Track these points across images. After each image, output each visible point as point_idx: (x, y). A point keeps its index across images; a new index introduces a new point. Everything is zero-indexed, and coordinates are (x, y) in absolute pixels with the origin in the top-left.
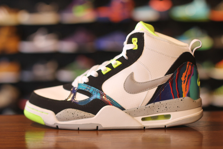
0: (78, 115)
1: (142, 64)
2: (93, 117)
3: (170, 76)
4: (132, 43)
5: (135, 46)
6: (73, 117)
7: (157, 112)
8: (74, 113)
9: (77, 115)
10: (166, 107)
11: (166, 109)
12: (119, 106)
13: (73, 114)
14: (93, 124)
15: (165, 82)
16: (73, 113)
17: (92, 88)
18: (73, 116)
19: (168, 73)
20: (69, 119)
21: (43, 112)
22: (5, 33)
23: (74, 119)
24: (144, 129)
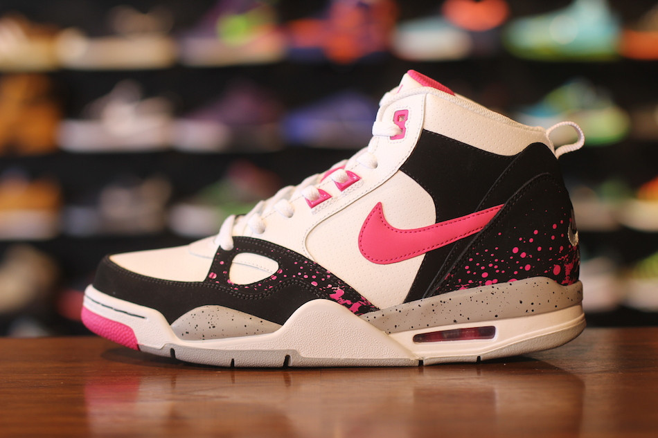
22: (16, 93)
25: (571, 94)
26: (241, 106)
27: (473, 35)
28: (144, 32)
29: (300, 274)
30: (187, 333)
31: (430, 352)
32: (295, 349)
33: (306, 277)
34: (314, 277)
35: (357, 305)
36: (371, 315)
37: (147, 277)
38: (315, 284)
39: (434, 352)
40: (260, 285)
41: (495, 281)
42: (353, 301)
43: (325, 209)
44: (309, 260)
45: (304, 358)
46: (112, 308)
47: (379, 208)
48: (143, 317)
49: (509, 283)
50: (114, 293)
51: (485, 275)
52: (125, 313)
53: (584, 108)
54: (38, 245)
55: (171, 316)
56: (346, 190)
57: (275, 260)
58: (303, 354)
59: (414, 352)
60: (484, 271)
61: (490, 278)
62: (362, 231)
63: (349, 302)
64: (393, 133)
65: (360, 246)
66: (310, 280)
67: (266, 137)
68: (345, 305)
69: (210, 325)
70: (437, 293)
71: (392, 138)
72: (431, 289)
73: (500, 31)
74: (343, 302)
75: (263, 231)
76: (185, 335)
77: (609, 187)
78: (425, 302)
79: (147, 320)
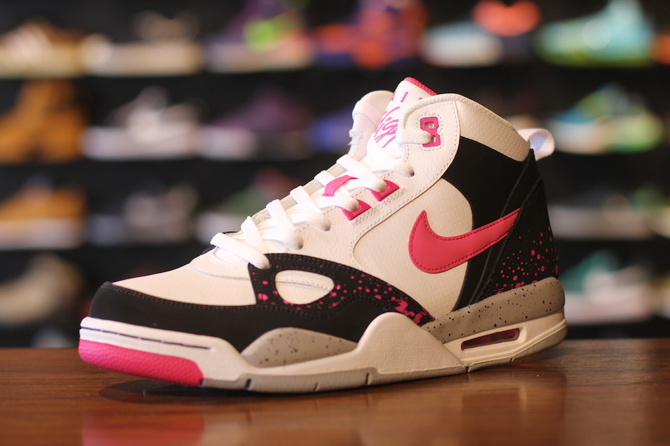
25: (604, 100)
26: (268, 112)
27: (504, 40)
28: (170, 38)
29: (360, 288)
30: (267, 360)
31: (474, 358)
32: (373, 366)
33: (368, 291)
34: (376, 290)
35: (419, 316)
36: (430, 325)
37: (189, 304)
38: (379, 297)
39: (478, 358)
40: (321, 303)
41: (523, 283)
42: (416, 313)
43: (366, 220)
44: (365, 273)
45: (381, 375)
46: (159, 341)
47: (423, 216)
48: (206, 348)
49: (532, 284)
50: (155, 324)
51: (515, 278)
52: (182, 345)
53: (617, 115)
54: (62, 255)
55: (240, 344)
56: (386, 200)
57: (327, 275)
58: (380, 371)
59: (462, 360)
60: (514, 274)
61: (519, 281)
62: (411, 241)
63: (412, 314)
64: (427, 140)
65: (412, 256)
66: (373, 293)
67: (293, 145)
68: (410, 317)
69: (291, 349)
70: (481, 299)
71: (424, 145)
72: (476, 295)
73: (531, 36)
74: (409, 314)
75: (301, 247)
76: (266, 362)
77: (642, 195)
78: (472, 308)
79: (213, 350)
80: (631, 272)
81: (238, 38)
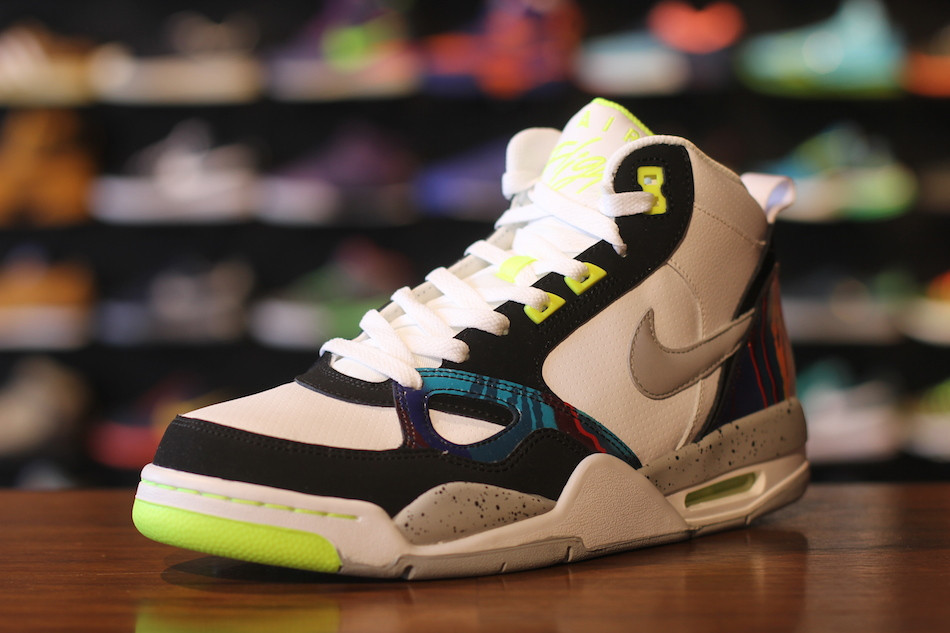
0: (500, 506)
1: (682, 273)
2: (551, 508)
3: (746, 319)
4: (639, 189)
5: (654, 201)
6: (482, 516)
7: (730, 464)
8: (484, 501)
9: (498, 508)
10: (753, 444)
11: (752, 449)
12: (627, 453)
13: (477, 504)
14: (557, 538)
15: (738, 346)
16: (480, 502)
17: (501, 386)
18: (482, 513)
19: (741, 310)
20: (462, 531)
21: (325, 514)
23: (486, 527)
24: (690, 541)
25: (832, 146)
26: (356, 158)
27: (693, 59)
28: (216, 50)
53: (851, 166)
54: (60, 358)
67: (391, 203)
73: (731, 54)
77: (886, 280)
80: (867, 391)
81: (314, 51)
